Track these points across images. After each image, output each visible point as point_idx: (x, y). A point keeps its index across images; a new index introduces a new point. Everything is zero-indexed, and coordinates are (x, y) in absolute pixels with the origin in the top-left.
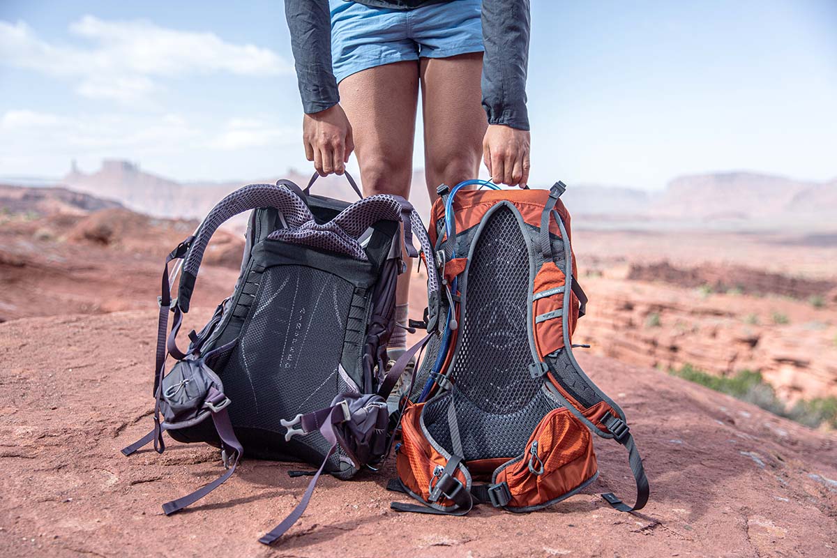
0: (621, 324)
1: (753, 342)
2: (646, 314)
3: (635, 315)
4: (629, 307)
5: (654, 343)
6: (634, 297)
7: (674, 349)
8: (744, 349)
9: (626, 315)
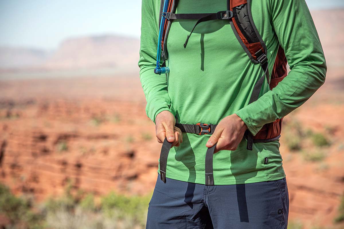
0: (38, 151)
1: (131, 155)
2: (56, 143)
3: (48, 144)
4: (43, 138)
5: (64, 163)
6: (47, 131)
7: (79, 166)
8: (126, 161)
9: (41, 144)
